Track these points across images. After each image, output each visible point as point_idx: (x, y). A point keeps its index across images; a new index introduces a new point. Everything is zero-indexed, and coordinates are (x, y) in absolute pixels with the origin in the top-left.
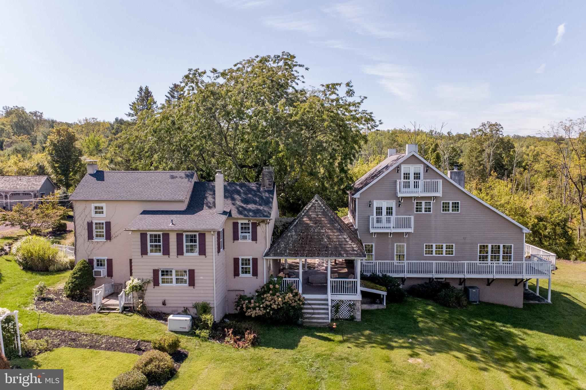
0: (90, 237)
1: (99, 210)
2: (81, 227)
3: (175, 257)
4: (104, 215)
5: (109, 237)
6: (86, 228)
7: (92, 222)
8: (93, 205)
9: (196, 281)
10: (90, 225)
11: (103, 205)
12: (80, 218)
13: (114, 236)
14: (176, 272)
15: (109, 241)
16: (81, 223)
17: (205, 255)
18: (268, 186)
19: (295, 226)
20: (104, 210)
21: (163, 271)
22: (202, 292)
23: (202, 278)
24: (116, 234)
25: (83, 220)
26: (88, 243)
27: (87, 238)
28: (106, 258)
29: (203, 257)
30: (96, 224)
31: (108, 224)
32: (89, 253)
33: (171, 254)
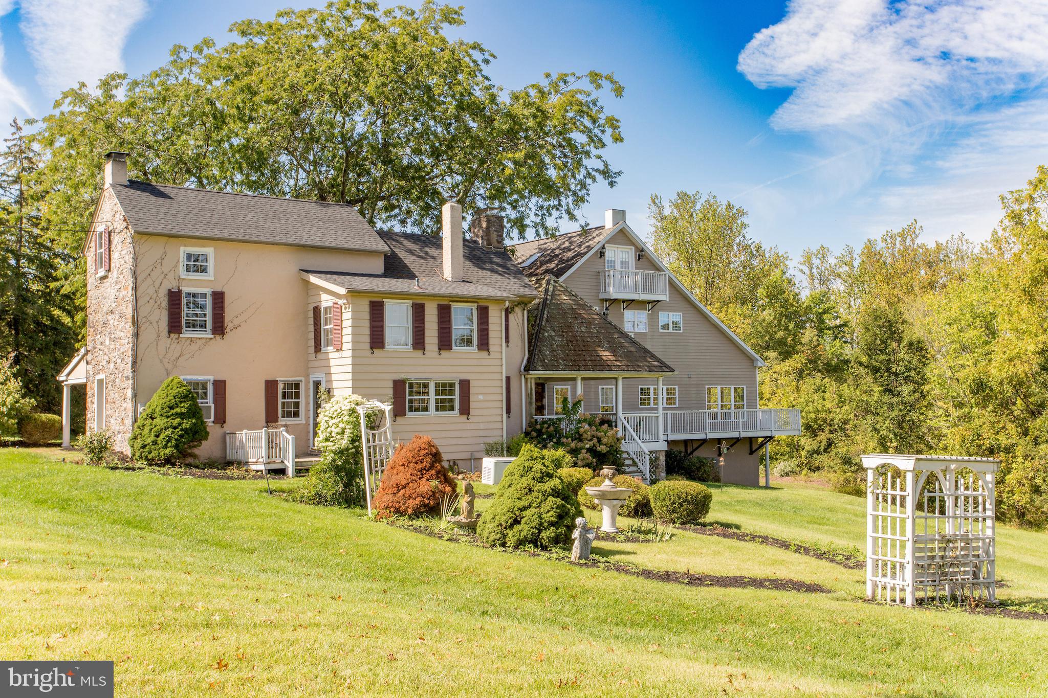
0: (175, 326)
1: (197, 265)
2: (152, 302)
3: (436, 354)
4: (210, 276)
5: (219, 328)
6: (165, 304)
7: (180, 292)
8: (182, 249)
9: (472, 405)
10: (174, 298)
11: (209, 250)
12: (149, 279)
13: (230, 325)
14: (437, 385)
15: (218, 337)
16: (151, 291)
17: (488, 350)
18: (496, 244)
19: (547, 321)
20: (211, 264)
21: (411, 386)
22: (482, 426)
23: (481, 397)
24: (236, 322)
25: (157, 284)
26: (165, 341)
27: (167, 328)
28: (212, 378)
29: (484, 354)
30: (189, 294)
31: (219, 298)
32: (169, 367)
33: (427, 347)
